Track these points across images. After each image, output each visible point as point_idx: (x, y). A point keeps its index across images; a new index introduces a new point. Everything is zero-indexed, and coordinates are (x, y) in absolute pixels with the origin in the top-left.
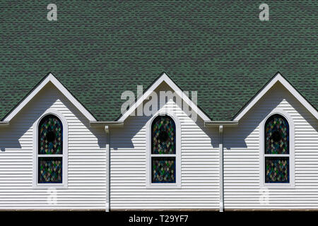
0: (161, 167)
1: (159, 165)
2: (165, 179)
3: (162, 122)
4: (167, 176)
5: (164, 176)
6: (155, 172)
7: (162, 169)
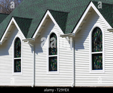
0: (97, 60)
1: (96, 59)
2: (99, 67)
3: (97, 32)
4: (100, 65)
5: (98, 66)
6: (95, 63)
7: (98, 61)
